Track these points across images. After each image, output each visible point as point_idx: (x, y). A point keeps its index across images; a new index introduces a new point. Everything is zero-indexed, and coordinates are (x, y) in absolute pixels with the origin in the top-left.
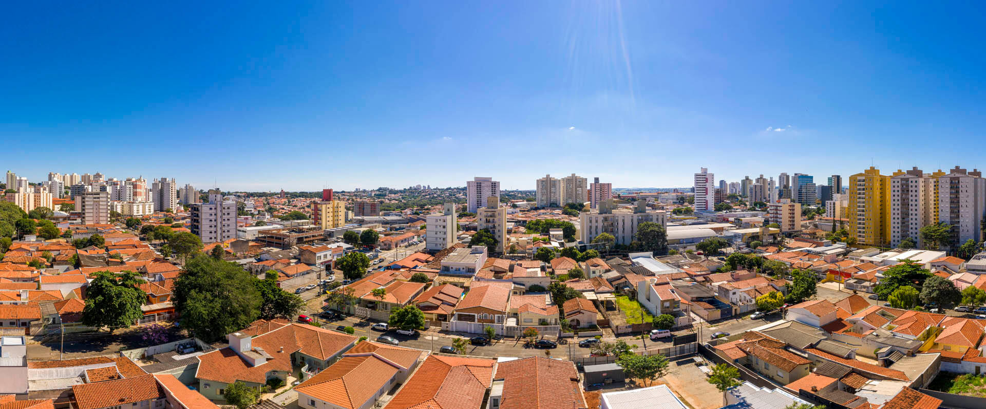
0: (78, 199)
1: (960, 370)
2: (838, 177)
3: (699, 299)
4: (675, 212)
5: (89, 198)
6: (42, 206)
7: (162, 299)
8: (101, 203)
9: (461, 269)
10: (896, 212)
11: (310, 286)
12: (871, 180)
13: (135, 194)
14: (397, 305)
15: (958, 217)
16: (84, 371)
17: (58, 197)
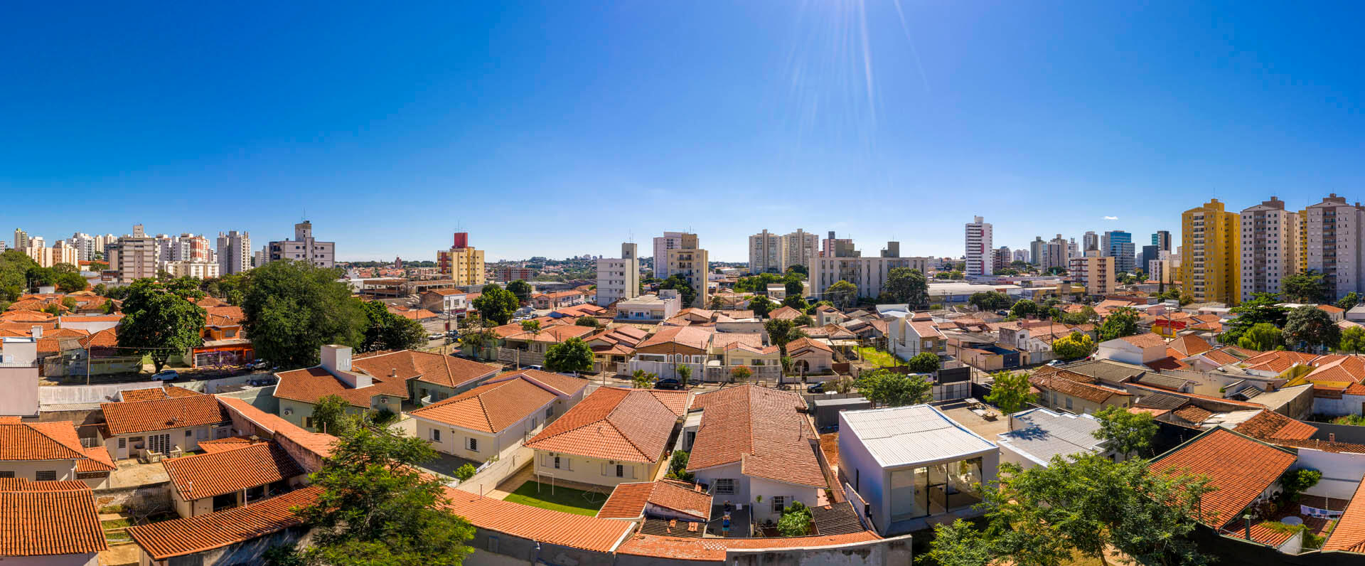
0: (114, 255)
1: (1342, 410)
2: (1166, 234)
3: (973, 346)
4: (938, 277)
5: (129, 248)
6: (63, 261)
7: (229, 333)
8: (145, 254)
9: (645, 314)
10: (1248, 259)
11: (436, 334)
12: (1213, 216)
13: (194, 255)
14: (556, 343)
15: (1334, 262)
16: (118, 392)
17: (86, 259)
